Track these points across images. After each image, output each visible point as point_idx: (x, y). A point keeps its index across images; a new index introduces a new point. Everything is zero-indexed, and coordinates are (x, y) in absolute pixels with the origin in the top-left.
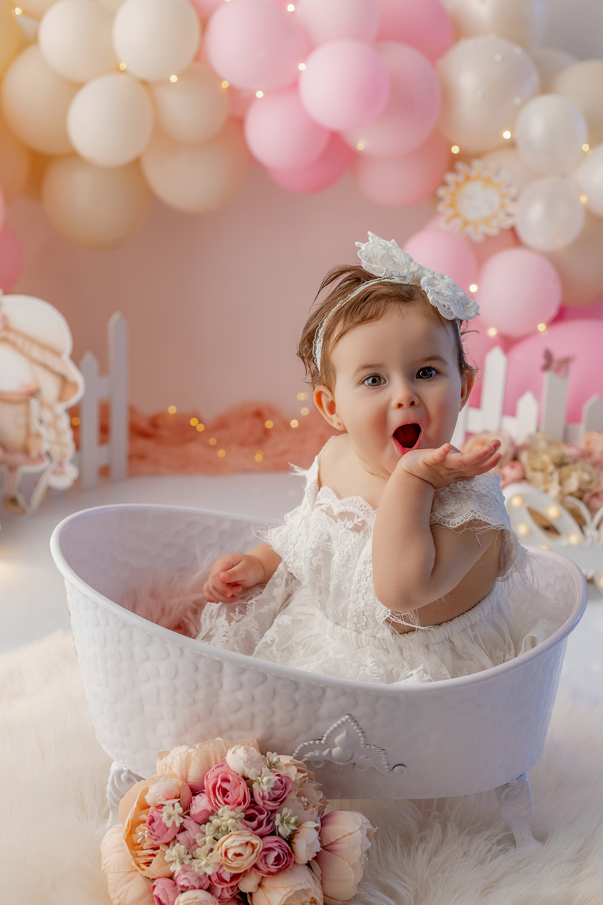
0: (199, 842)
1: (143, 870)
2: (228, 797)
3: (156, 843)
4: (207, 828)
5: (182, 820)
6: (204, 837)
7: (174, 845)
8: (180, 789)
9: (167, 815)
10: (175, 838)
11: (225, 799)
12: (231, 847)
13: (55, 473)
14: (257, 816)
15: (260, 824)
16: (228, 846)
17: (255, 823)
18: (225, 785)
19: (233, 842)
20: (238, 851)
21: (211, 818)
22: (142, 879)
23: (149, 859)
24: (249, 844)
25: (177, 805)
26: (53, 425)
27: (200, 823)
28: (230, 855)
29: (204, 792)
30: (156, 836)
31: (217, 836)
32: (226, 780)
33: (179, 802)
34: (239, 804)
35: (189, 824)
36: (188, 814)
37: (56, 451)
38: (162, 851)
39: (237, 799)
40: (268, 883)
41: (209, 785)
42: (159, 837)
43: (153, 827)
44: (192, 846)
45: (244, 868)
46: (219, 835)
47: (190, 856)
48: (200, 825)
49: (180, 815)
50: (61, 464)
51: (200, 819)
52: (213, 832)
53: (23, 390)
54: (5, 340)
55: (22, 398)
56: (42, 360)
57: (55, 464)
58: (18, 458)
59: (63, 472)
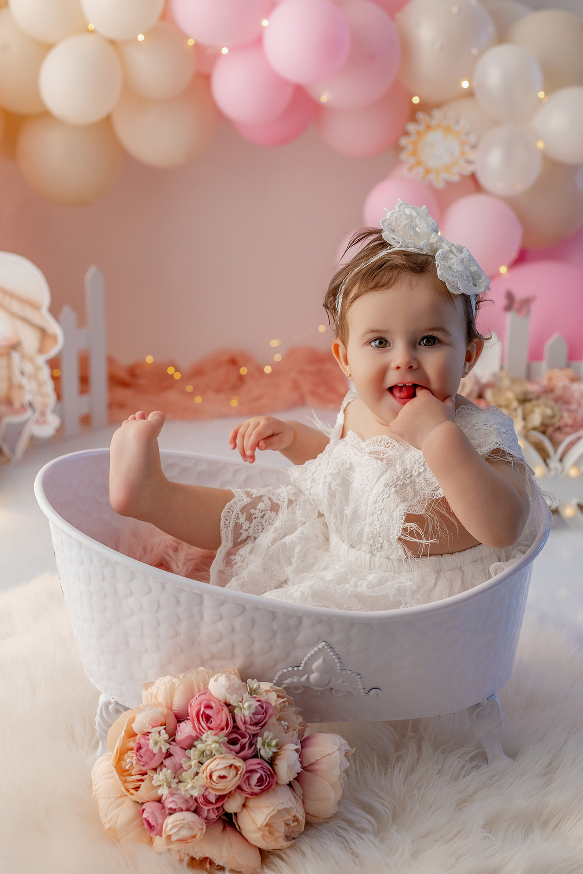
0: (185, 766)
1: (132, 794)
2: (211, 722)
3: (144, 769)
4: (193, 753)
5: (168, 746)
6: (189, 761)
7: (161, 770)
8: (165, 717)
9: (153, 742)
10: (162, 763)
11: (209, 725)
12: (216, 770)
13: (38, 422)
14: (240, 740)
15: (243, 748)
16: (212, 769)
17: (238, 747)
18: (208, 712)
19: (217, 765)
20: (223, 773)
21: (196, 743)
22: (131, 804)
23: (138, 784)
24: (233, 767)
25: (163, 732)
26: (35, 377)
27: (186, 748)
28: (215, 778)
29: (188, 719)
30: (144, 762)
31: (202, 760)
32: (208, 707)
33: (165, 729)
34: (222, 729)
35: (175, 749)
36: (174, 740)
37: (38, 401)
38: (150, 776)
39: (220, 725)
40: (252, 803)
41: (192, 712)
42: (146, 763)
43: (141, 754)
44: (178, 770)
45: (228, 789)
46: (204, 759)
47: (176, 780)
48: (186, 750)
49: (166, 741)
50: (43, 414)
51: (185, 745)
52: (198, 756)
53: (4, 344)
55: (3, 351)
56: (22, 314)
57: (38, 414)
58: (2, 409)
59: (45, 422)
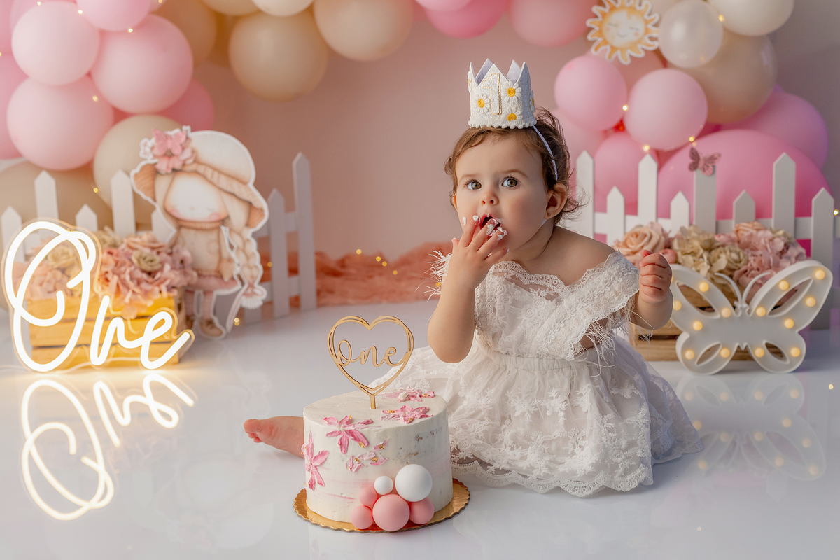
53: (215, 218)
54: (196, 172)
55: (214, 225)
56: (230, 189)
57: (246, 286)
58: (213, 282)
59: (254, 294)
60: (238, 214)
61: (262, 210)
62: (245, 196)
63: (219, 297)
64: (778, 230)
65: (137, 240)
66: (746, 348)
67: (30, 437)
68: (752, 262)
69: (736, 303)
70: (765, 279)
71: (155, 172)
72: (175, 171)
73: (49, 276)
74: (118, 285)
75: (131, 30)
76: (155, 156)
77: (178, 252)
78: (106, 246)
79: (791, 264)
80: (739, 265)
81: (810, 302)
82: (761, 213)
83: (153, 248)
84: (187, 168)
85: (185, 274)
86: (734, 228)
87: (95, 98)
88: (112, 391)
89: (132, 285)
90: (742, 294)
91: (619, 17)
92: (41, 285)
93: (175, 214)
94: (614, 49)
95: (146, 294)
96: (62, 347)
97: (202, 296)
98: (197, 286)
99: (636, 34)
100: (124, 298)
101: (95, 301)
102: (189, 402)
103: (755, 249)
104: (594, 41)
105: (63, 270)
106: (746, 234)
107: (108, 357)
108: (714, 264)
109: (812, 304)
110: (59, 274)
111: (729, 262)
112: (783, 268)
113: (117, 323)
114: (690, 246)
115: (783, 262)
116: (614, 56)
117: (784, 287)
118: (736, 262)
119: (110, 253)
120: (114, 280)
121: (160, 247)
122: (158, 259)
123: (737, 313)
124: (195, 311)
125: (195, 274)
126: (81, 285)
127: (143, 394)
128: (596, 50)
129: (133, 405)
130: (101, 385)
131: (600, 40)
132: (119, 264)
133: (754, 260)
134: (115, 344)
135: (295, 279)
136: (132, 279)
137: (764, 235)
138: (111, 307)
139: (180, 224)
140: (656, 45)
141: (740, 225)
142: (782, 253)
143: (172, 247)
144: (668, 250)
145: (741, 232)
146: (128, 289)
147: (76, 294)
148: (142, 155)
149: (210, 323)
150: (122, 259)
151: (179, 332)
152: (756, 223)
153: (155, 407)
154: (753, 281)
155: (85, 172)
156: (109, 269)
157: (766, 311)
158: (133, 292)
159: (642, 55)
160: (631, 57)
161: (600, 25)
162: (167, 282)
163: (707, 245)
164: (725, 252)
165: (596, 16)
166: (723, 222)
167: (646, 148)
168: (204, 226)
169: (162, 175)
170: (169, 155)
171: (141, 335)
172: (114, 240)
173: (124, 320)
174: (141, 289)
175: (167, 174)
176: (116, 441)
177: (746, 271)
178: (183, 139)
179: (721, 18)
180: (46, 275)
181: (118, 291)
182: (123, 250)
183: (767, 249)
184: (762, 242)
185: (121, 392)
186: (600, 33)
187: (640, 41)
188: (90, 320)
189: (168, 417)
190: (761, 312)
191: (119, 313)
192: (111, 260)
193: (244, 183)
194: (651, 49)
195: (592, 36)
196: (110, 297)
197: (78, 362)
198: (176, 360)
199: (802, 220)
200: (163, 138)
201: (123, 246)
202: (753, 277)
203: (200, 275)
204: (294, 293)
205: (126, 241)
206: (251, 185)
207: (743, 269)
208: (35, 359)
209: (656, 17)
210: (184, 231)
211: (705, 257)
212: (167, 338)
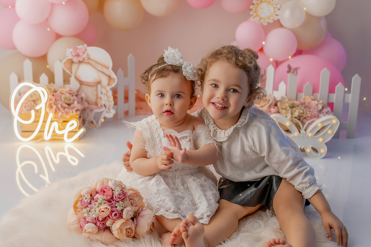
53: (95, 81)
54: (88, 63)
55: (95, 84)
56: (102, 70)
57: (107, 109)
58: (94, 106)
59: (110, 112)
60: (105, 80)
61: (114, 79)
62: (108, 73)
63: (96, 113)
64: (320, 101)
65: (64, 90)
66: (304, 148)
67: (20, 167)
68: (308, 114)
69: (300, 130)
70: (313, 122)
71: (72, 62)
72: (80, 62)
73: (29, 104)
74: (56, 109)
75: (64, 3)
76: (72, 56)
77: (80, 94)
78: (51, 91)
79: (324, 116)
80: (303, 115)
81: (330, 132)
82: (315, 91)
83: (70, 94)
84: (85, 61)
85: (82, 104)
86: (303, 98)
87: (48, 29)
88: (52, 150)
89: (61, 109)
90: (303, 127)
91: (264, 5)
92: (25, 107)
93: (80, 79)
94: (261, 18)
95: (67, 113)
96: (33, 132)
97: (89, 112)
98: (88, 108)
99: (270, 13)
100: (58, 114)
101: (47, 115)
102: (82, 155)
103: (310, 108)
104: (252, 15)
105: (34, 101)
106: (308, 101)
107: (51, 136)
108: (293, 114)
109: (330, 133)
110: (32, 103)
111: (299, 113)
112: (321, 117)
113: (55, 124)
114: (284, 106)
115: (321, 115)
116: (260, 21)
117: (320, 126)
118: (302, 113)
119: (53, 95)
120: (54, 107)
121: (73, 93)
122: (72, 98)
123: (301, 134)
124: (86, 117)
125: (86, 104)
126: (41, 108)
127: (64, 152)
128: (253, 18)
129: (61, 156)
130: (48, 148)
131: (255, 14)
132: (57, 100)
133: (309, 113)
134: (54, 131)
135: (127, 104)
136: (62, 107)
137: (314, 103)
138: (53, 118)
139: (81, 83)
140: (278, 17)
141: (305, 97)
142: (320, 111)
143: (78, 92)
144: (276, 107)
145: (305, 100)
146: (60, 110)
147: (39, 112)
148: (67, 55)
149: (92, 122)
150: (58, 98)
151: (80, 128)
152: (312, 96)
153: (69, 157)
154: (308, 122)
155: (44, 58)
156: (52, 102)
157: (312, 134)
158: (62, 112)
159: (272, 21)
160: (268, 22)
161: (256, 8)
162: (76, 108)
163: (291, 106)
164: (298, 109)
165: (254, 4)
166: (299, 94)
167: (271, 60)
168: (91, 84)
169: (75, 63)
170: (78, 55)
171: (64, 129)
172: (55, 89)
173: (58, 123)
174: (65, 111)
175: (77, 63)
176: (53, 169)
177: (305, 118)
178: (84, 50)
179: (305, 9)
180: (27, 103)
181: (56, 112)
182: (58, 94)
183: (315, 109)
184: (313, 105)
185: (56, 151)
186: (256, 12)
187: (271, 16)
188: (45, 122)
189: (74, 161)
190: (310, 135)
191: (56, 120)
192: (53, 98)
193: (108, 68)
194: (276, 19)
195: (252, 13)
196: (53, 113)
197: (39, 138)
198: (78, 139)
199: (331, 95)
200: (75, 49)
201: (58, 92)
202: (308, 120)
203: (89, 104)
204: (126, 109)
205: (59, 90)
206: (110, 69)
207: (305, 116)
208: (22, 136)
209: (279, 6)
210: (83, 86)
211: (290, 111)
212: (75, 130)
